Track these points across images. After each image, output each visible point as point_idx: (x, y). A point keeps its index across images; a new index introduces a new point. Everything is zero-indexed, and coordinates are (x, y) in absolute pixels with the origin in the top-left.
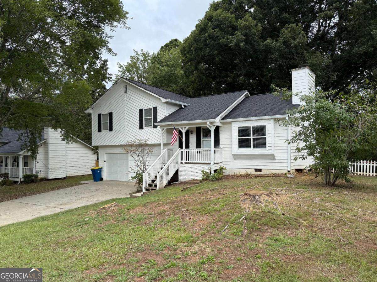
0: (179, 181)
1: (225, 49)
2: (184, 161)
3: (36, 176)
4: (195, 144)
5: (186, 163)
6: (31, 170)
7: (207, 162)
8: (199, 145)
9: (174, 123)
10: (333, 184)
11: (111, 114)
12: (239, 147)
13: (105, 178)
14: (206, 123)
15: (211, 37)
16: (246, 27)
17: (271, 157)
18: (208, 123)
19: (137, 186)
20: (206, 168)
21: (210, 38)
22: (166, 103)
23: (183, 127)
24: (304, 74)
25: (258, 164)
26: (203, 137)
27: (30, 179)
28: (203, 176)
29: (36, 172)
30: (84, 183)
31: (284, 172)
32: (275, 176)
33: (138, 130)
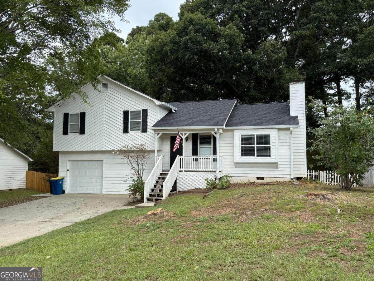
0: (178, 190)
2: (183, 169)
4: (191, 151)
5: (185, 171)
8: (195, 152)
11: (83, 115)
12: (242, 155)
13: (68, 191)
18: (216, 130)
20: (211, 177)
22: (160, 106)
23: (183, 133)
24: (301, 89)
25: (261, 172)
26: (201, 144)
28: (208, 185)
31: (287, 180)
32: (280, 183)
33: (122, 134)
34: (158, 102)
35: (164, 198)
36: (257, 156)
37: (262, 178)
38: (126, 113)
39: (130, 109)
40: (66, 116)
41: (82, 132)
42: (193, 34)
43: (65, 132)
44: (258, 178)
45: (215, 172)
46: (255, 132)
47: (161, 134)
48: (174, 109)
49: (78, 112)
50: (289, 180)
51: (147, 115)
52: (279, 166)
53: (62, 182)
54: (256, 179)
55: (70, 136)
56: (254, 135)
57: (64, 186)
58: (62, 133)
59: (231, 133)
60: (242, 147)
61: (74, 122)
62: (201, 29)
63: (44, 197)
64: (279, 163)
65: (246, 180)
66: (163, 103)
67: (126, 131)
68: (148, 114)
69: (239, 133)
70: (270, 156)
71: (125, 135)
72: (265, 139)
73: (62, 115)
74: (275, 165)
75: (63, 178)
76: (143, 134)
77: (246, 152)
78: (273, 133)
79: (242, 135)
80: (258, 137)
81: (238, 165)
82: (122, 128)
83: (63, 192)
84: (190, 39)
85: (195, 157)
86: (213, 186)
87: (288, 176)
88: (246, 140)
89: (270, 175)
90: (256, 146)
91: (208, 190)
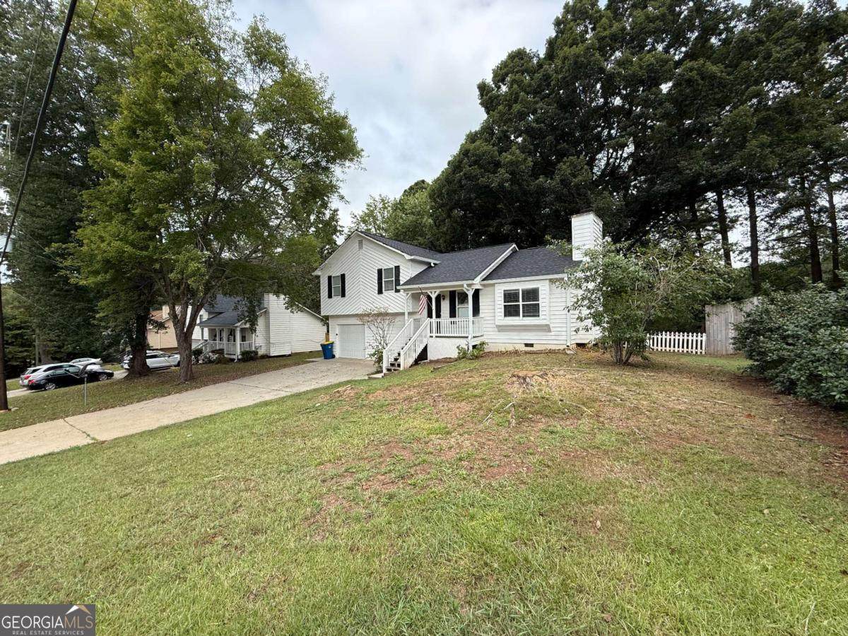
0: (429, 359)
1: (486, 191)
2: (434, 335)
3: (256, 353)
4: (448, 312)
5: (437, 337)
6: (250, 345)
7: (463, 335)
8: (453, 314)
9: (421, 286)
10: (625, 363)
11: (343, 276)
12: (505, 316)
13: (337, 356)
14: (462, 286)
15: (468, 177)
16: (511, 163)
17: (547, 328)
18: (465, 286)
19: (377, 365)
20: (463, 343)
21: (466, 178)
22: (412, 260)
23: (433, 291)
24: (587, 222)
25: (530, 337)
26: (459, 303)
27: (250, 357)
28: (459, 353)
29: (255, 347)
30: (313, 361)
31: (562, 347)
33: (377, 295)
34: (409, 257)
35: (402, 368)
36: (524, 316)
37: (532, 345)
38: (380, 272)
39: (384, 267)
40: (330, 278)
41: (343, 295)
43: (330, 296)
44: (527, 345)
45: (467, 337)
46: (520, 285)
47: (410, 293)
48: (432, 262)
49: (339, 274)
50: (565, 347)
51: (399, 272)
52: (552, 329)
53: (332, 346)
54: (524, 345)
55: (334, 298)
56: (518, 290)
57: (334, 350)
58: (327, 296)
59: (493, 288)
60: (505, 306)
61: (336, 285)
64: (551, 325)
65: (510, 348)
67: (380, 292)
68: (401, 271)
69: (501, 287)
70: (539, 316)
71: (380, 296)
72: (532, 294)
73: (327, 278)
75: (333, 343)
76: (397, 294)
77: (510, 311)
78: (542, 285)
79: (505, 291)
80: (523, 291)
82: (377, 289)
83: (333, 357)
86: (463, 356)
87: (565, 342)
88: (510, 296)
89: (542, 342)
90: (521, 303)
91: (459, 359)
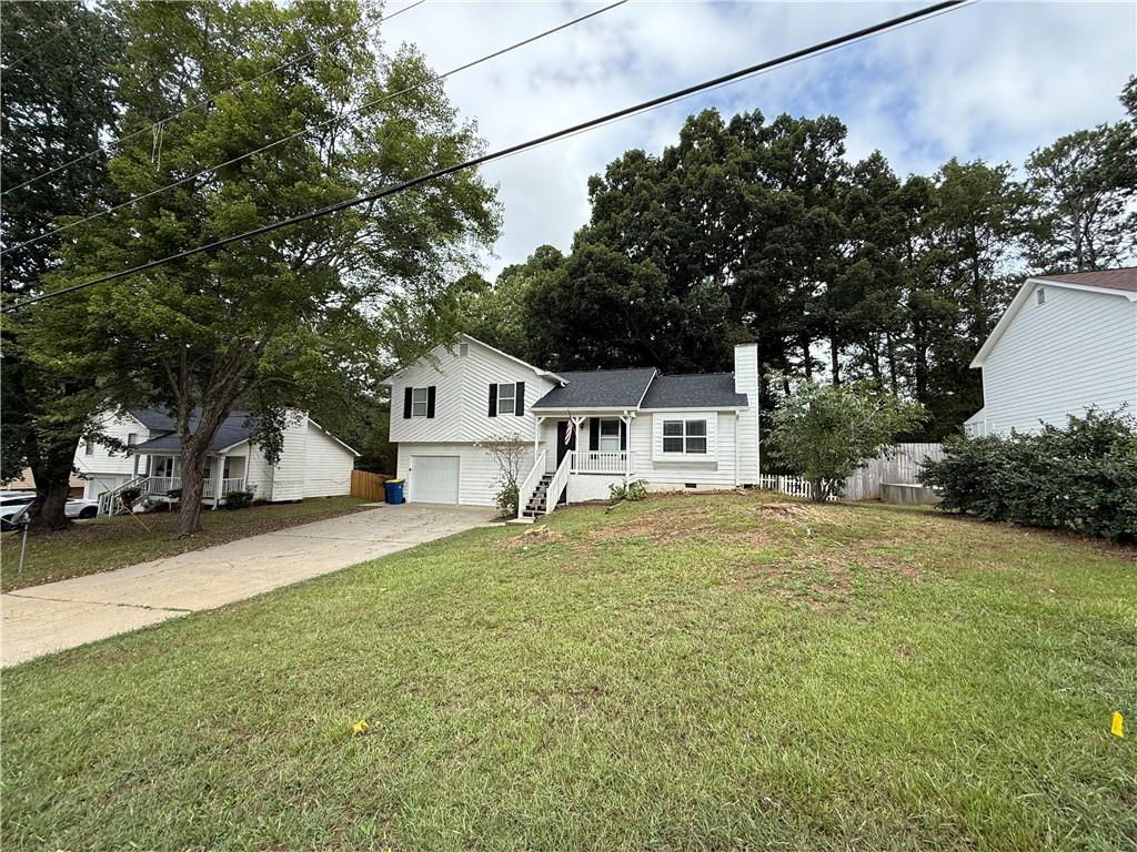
0: (568, 501)
2: (576, 471)
3: (250, 496)
4: (588, 443)
5: (580, 474)
6: (239, 484)
7: (618, 472)
8: (594, 445)
11: (432, 391)
12: (665, 450)
13: (409, 500)
20: (618, 483)
22: (542, 377)
23: (578, 417)
24: (751, 353)
25: (691, 477)
26: (602, 434)
28: (612, 494)
29: (247, 488)
31: (730, 488)
32: (720, 493)
33: (486, 418)
34: (540, 372)
35: (547, 512)
36: (687, 452)
37: (694, 486)
38: (493, 388)
39: (500, 382)
40: (409, 391)
41: (431, 414)
42: (593, 273)
43: (407, 415)
44: (688, 485)
45: (624, 475)
46: (685, 416)
47: (543, 418)
48: (563, 381)
49: (426, 386)
50: (734, 487)
51: (524, 390)
52: (719, 468)
53: (402, 486)
54: (684, 486)
55: (414, 420)
56: (682, 421)
57: (404, 492)
58: (402, 416)
59: (648, 418)
60: (664, 439)
61: (420, 401)
62: (604, 267)
63: (377, 507)
64: (719, 463)
65: (669, 488)
66: (548, 373)
67: (492, 413)
68: (526, 388)
69: (661, 417)
70: (705, 452)
71: (491, 420)
72: (698, 428)
73: (404, 391)
74: (713, 466)
75: (403, 482)
76: (518, 417)
77: (671, 446)
78: (710, 418)
79: (664, 422)
80: (687, 423)
81: (658, 465)
82: (487, 409)
83: (404, 501)
84: (589, 280)
85: (593, 453)
86: (620, 496)
87: (732, 482)
88: (671, 428)
89: (705, 481)
90: (685, 437)
91: (613, 502)
